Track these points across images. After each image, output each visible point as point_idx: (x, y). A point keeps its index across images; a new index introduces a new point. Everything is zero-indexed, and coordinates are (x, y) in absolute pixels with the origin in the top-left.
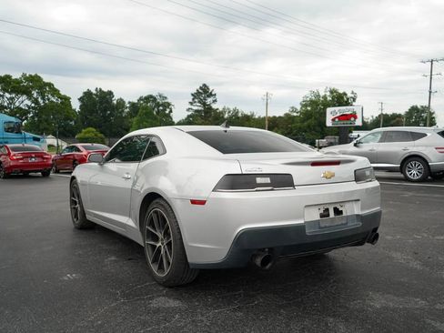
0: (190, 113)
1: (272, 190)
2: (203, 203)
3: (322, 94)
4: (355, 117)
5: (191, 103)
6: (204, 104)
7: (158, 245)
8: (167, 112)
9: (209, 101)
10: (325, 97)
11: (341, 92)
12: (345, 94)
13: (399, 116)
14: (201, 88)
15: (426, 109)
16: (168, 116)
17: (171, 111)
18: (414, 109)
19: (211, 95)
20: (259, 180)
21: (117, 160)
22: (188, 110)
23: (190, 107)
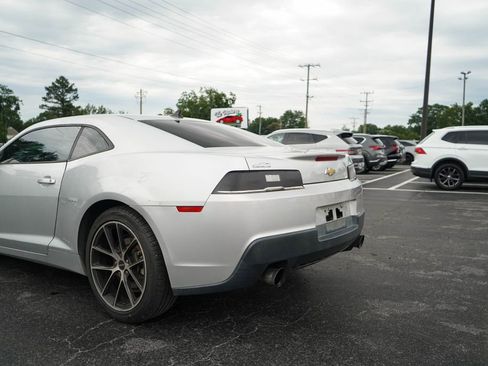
0: (43, 111)
1: (282, 190)
2: (198, 209)
3: (199, 95)
4: (241, 120)
5: (45, 99)
6: (63, 101)
7: (114, 270)
8: (13, 109)
9: (69, 96)
10: (202, 98)
11: (220, 92)
12: (224, 95)
13: (275, 120)
14: (58, 81)
15: (299, 114)
16: (15, 114)
17: (18, 108)
18: (288, 114)
19: (70, 90)
20: (269, 178)
21: (15, 161)
22: (42, 107)
23: (44, 103)
